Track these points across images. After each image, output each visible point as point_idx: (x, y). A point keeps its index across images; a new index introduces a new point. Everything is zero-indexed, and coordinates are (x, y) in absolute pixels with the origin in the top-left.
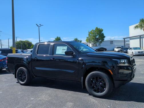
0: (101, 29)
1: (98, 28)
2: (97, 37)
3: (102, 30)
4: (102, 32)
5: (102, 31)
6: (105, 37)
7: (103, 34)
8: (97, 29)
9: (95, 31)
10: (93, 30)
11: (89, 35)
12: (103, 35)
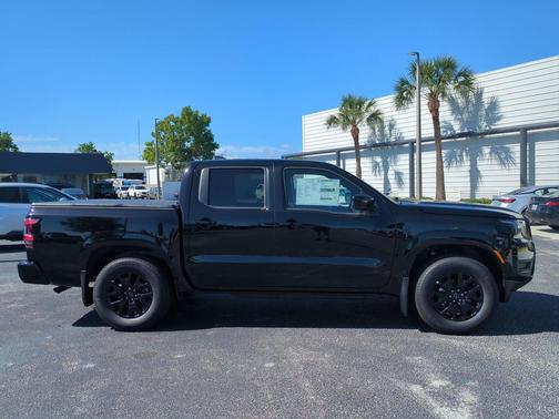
0: (204, 116)
1: (193, 109)
2: (188, 145)
3: (209, 120)
4: (208, 128)
5: (208, 125)
6: (216, 146)
7: (209, 137)
8: (187, 112)
9: (181, 122)
10: (171, 118)
11: (156, 135)
12: (212, 139)
